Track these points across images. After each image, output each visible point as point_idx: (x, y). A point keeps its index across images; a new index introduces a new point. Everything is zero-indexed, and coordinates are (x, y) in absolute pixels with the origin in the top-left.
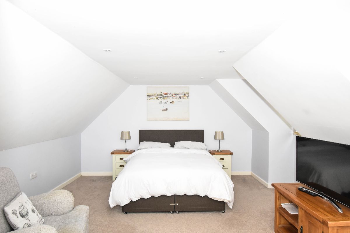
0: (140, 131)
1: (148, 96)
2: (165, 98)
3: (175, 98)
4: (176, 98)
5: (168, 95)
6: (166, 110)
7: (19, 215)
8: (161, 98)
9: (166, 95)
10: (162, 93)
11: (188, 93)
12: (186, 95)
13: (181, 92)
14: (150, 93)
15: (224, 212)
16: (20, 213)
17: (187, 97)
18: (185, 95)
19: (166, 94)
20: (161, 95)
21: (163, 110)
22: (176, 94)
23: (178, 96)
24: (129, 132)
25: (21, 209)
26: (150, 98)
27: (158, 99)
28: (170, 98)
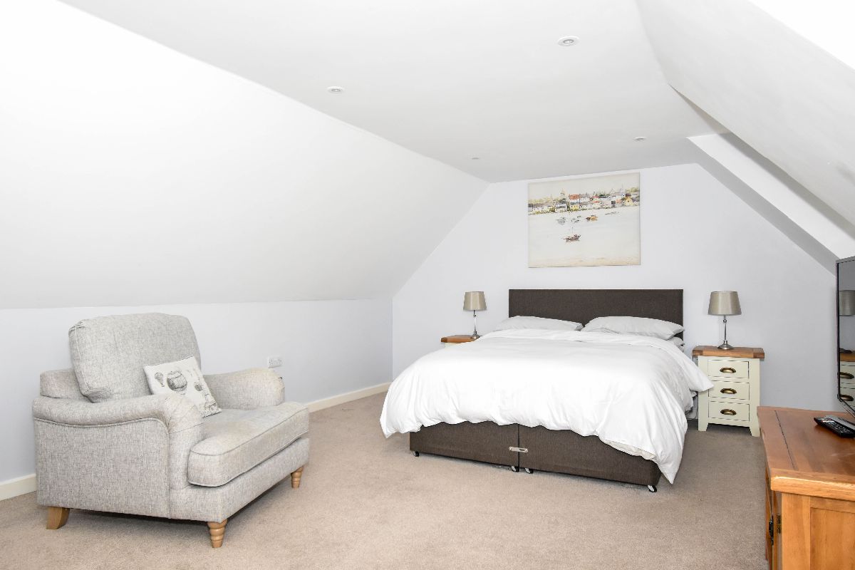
0: (511, 291)
1: (530, 206)
2: (573, 207)
3: (597, 205)
4: (602, 207)
5: (582, 200)
6: (576, 238)
7: (165, 383)
8: (563, 209)
9: (575, 201)
10: (566, 196)
11: (637, 191)
12: (632, 197)
13: (616, 190)
14: (536, 198)
15: (656, 490)
16: (168, 381)
17: (633, 200)
18: (627, 195)
19: (575, 197)
20: (563, 201)
21: (568, 239)
22: (601, 196)
23: (607, 202)
24: (482, 294)
25: (173, 376)
26: (536, 210)
27: (554, 211)
28: (584, 207)
